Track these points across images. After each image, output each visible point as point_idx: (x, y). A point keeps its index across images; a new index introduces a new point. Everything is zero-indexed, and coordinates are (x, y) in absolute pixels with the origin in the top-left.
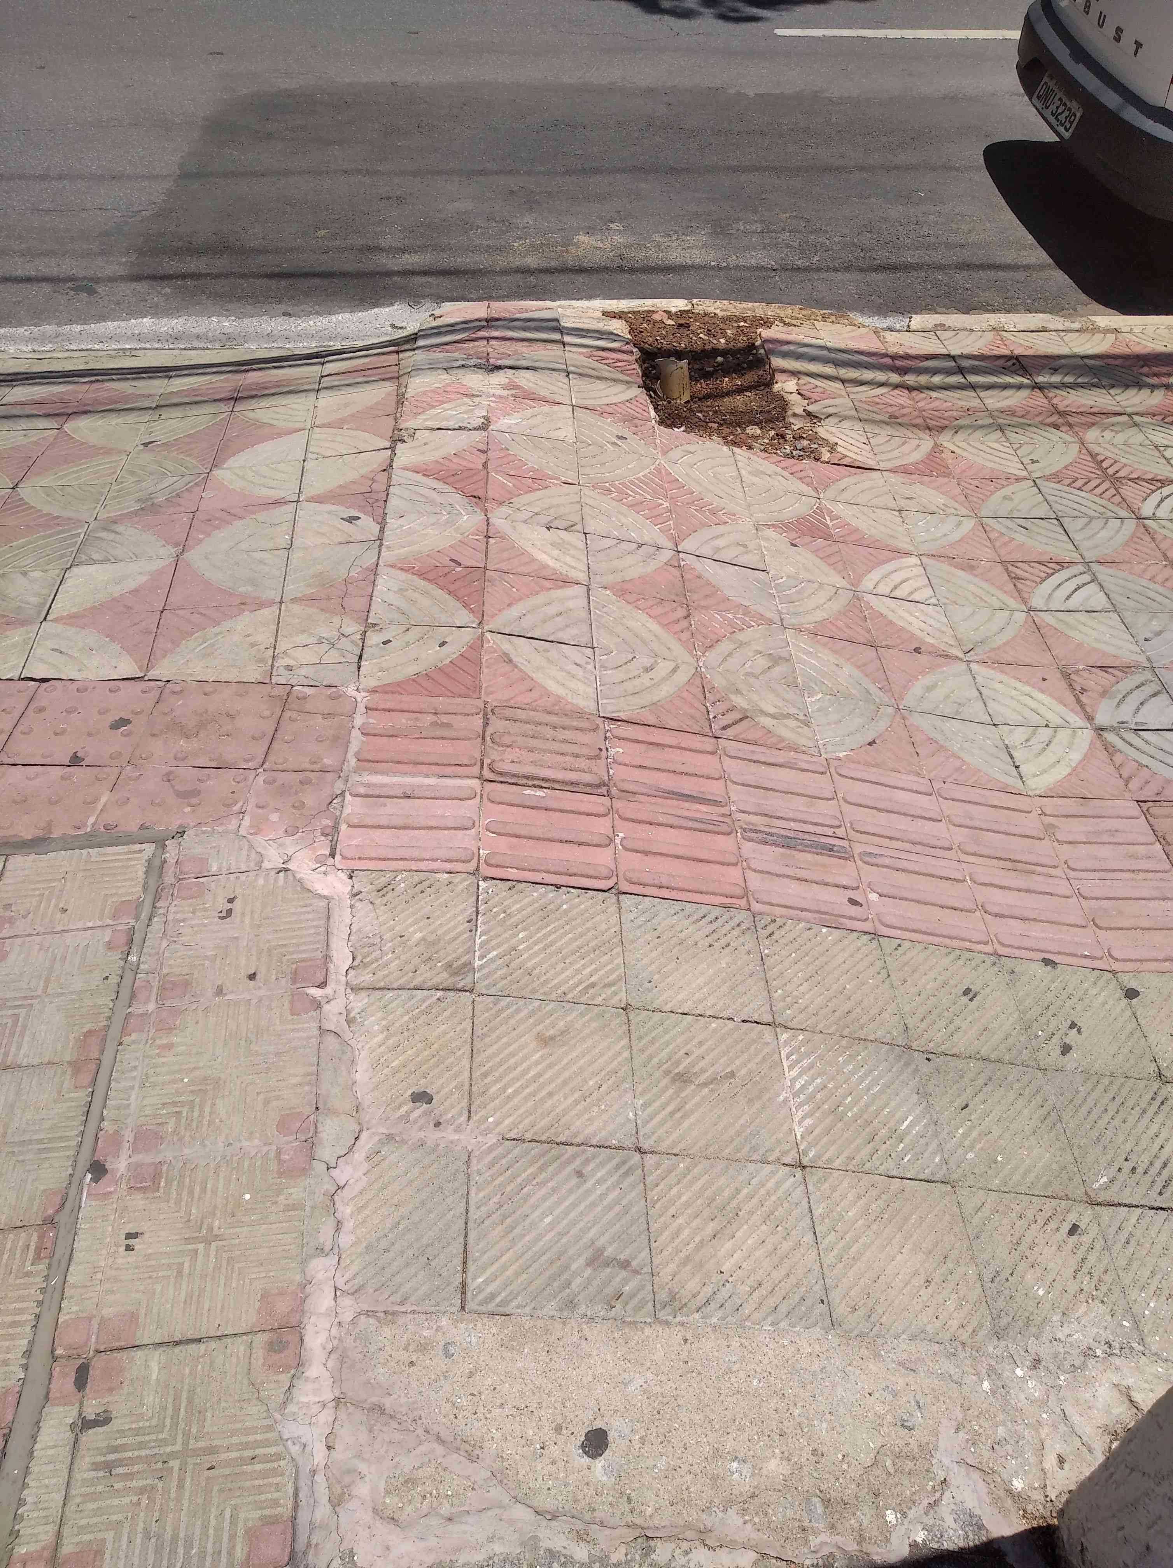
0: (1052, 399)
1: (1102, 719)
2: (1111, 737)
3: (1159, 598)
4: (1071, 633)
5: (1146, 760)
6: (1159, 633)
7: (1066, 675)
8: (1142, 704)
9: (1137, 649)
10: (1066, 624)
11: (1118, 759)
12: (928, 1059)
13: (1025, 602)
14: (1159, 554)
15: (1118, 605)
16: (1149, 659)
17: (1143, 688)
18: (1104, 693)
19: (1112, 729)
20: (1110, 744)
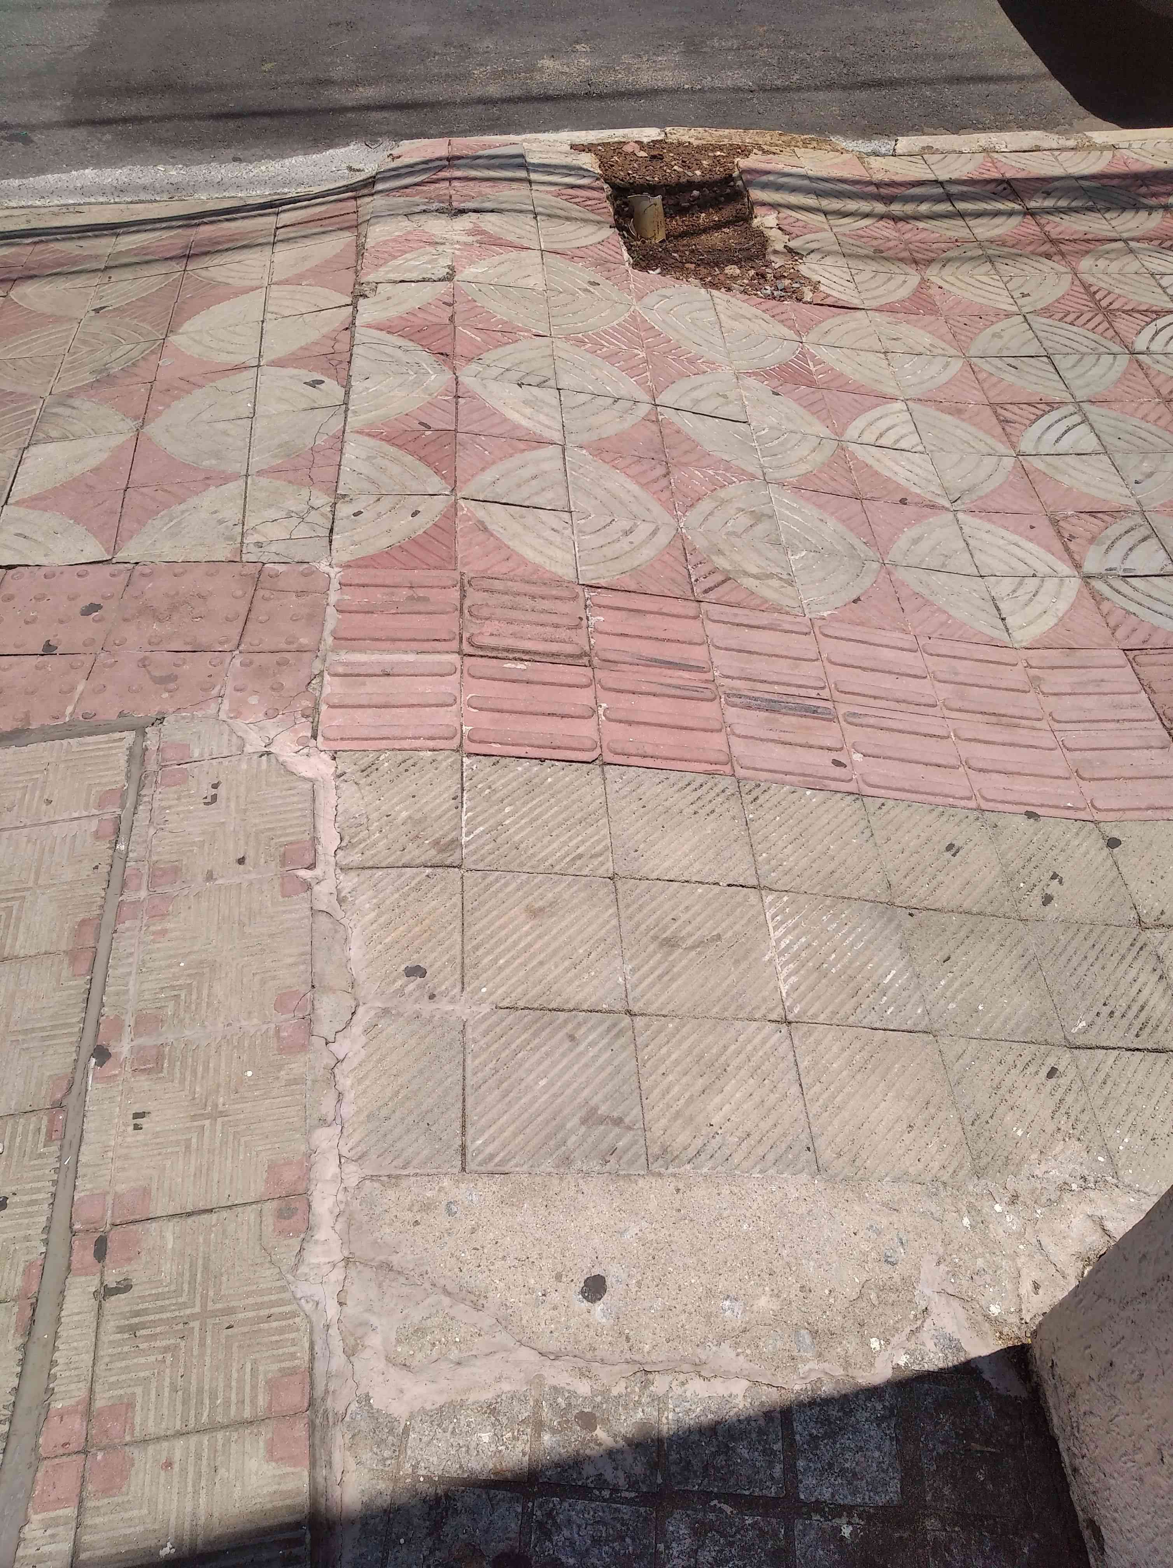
0: (1044, 226)
1: (1090, 567)
2: (1098, 585)
3: (1151, 438)
4: (1058, 477)
5: (1133, 608)
6: (1150, 475)
7: (1055, 523)
8: (1131, 549)
9: (1127, 492)
10: (1056, 468)
11: (1105, 607)
12: (911, 915)
13: (1013, 446)
14: (1152, 391)
15: (1109, 447)
16: (1139, 503)
17: (1132, 533)
18: (1092, 540)
19: (1100, 577)
20: (1098, 591)
